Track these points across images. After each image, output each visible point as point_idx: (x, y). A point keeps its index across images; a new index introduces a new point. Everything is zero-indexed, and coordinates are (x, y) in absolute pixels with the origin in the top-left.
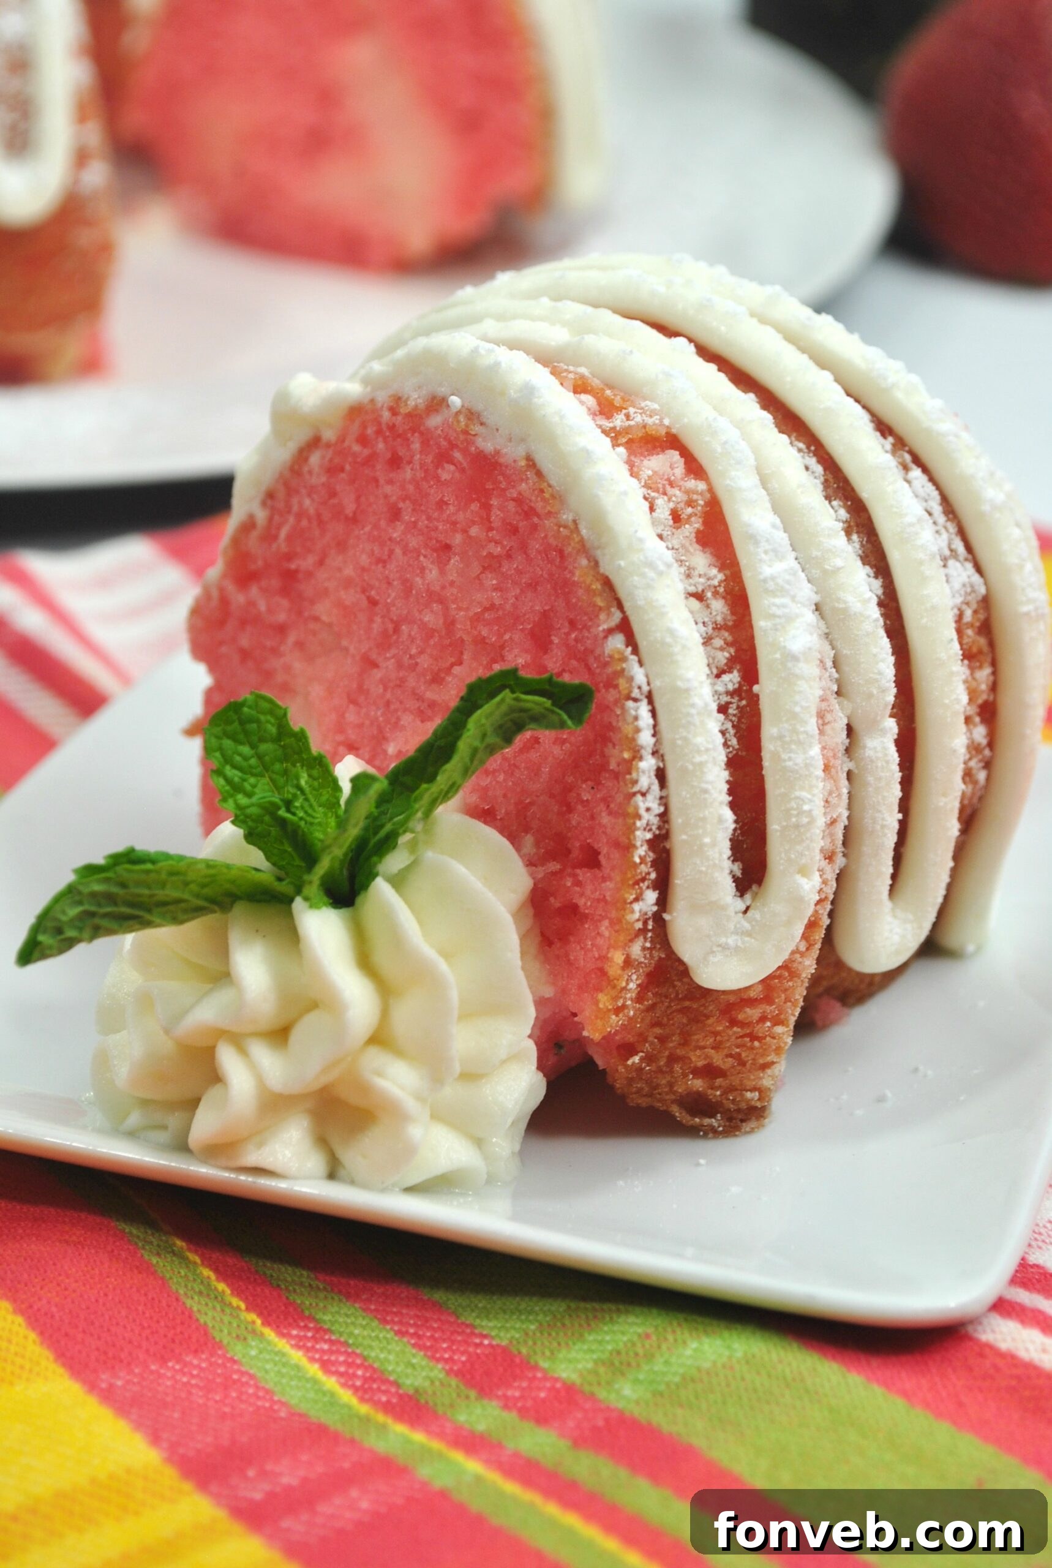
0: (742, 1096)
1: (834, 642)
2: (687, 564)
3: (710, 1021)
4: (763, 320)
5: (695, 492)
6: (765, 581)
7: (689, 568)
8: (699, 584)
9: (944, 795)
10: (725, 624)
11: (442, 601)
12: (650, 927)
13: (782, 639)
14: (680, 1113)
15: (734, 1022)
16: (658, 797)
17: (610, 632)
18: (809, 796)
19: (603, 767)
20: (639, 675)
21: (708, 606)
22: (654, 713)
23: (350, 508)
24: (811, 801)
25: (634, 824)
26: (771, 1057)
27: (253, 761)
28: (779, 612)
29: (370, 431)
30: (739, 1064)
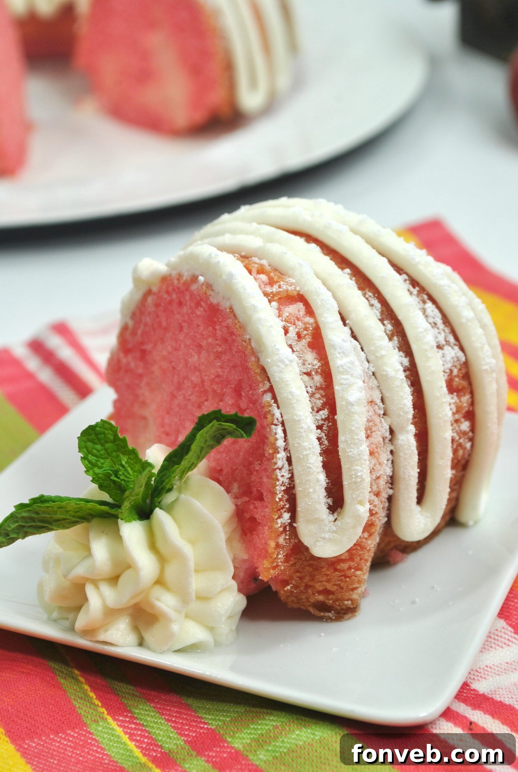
0: (343, 603)
1: (382, 390)
2: (303, 358)
3: (324, 570)
4: (355, 232)
5: (308, 323)
6: (338, 367)
7: (304, 360)
8: (309, 368)
9: (442, 459)
10: (321, 387)
11: (199, 371)
12: (288, 529)
13: (346, 395)
14: (314, 611)
15: (336, 570)
16: (288, 470)
17: (265, 392)
18: (361, 469)
19: (264, 455)
20: (277, 413)
21: (313, 379)
22: (285, 431)
23: (164, 324)
24: (362, 471)
25: (276, 483)
26: (356, 585)
27: (102, 452)
28: (344, 382)
29: (170, 289)
30: (340, 589)
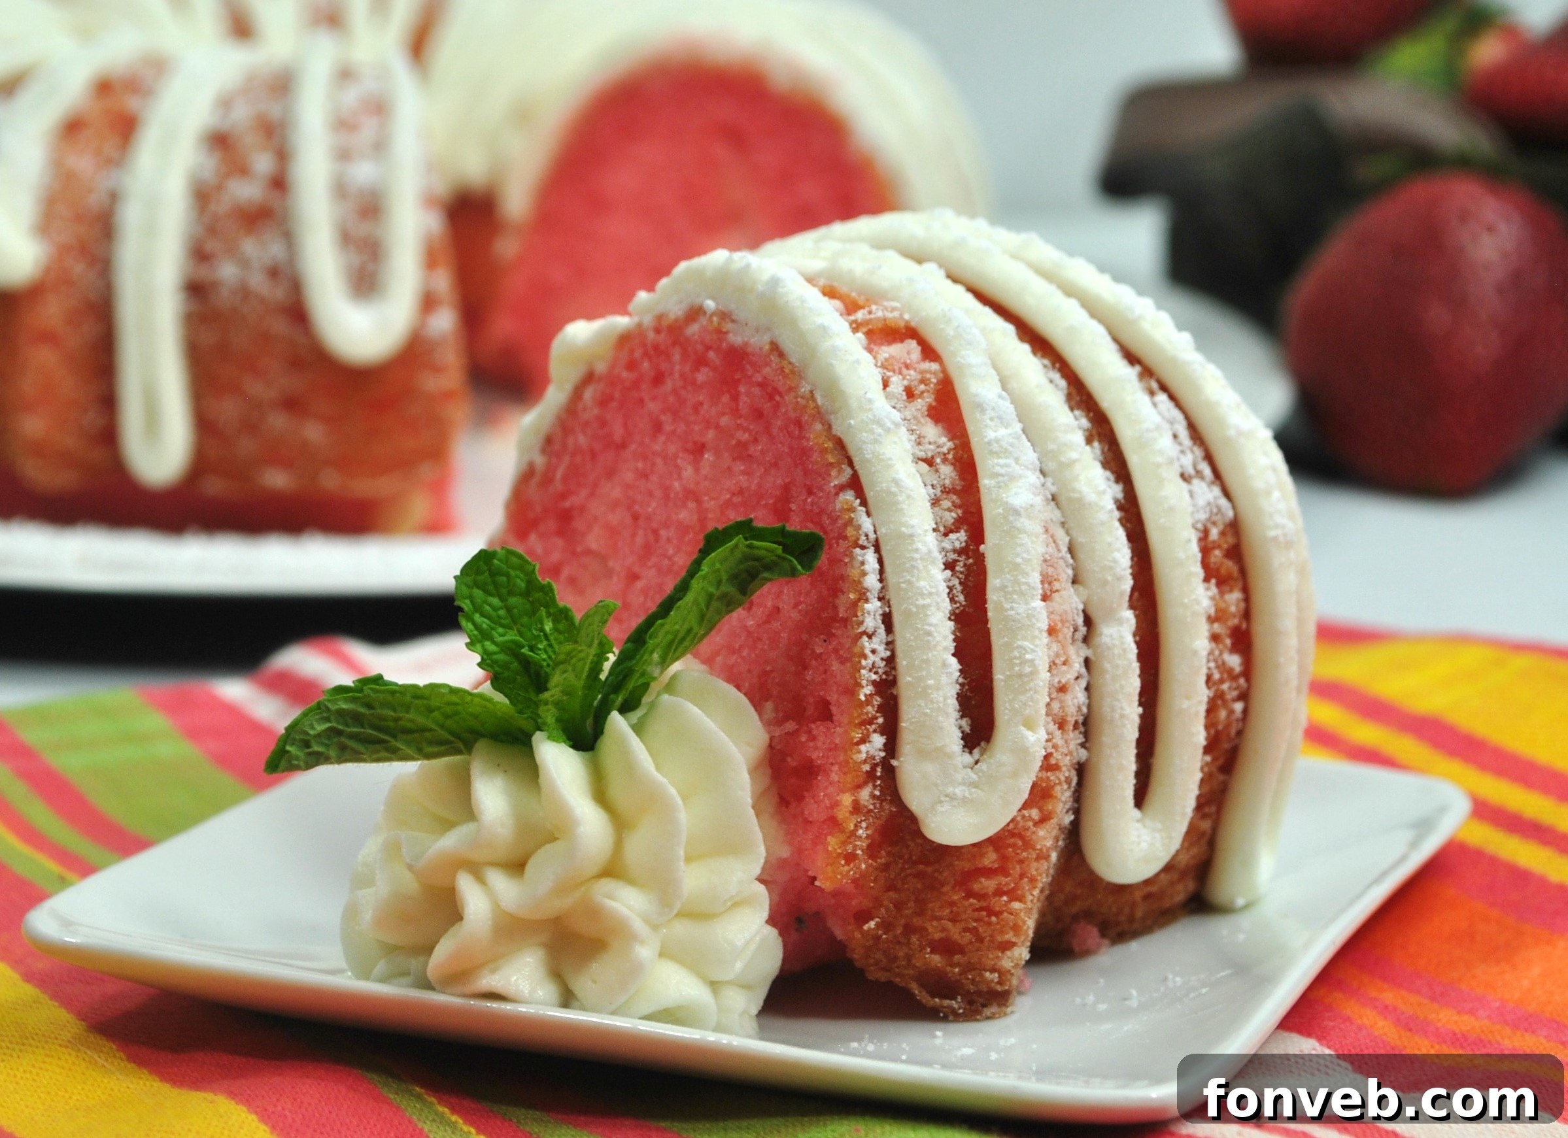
0: (982, 976)
1: (1070, 532)
2: (918, 432)
3: (946, 889)
4: (1015, 256)
5: (929, 372)
6: (989, 443)
7: (920, 437)
8: (930, 450)
9: (1188, 698)
10: (953, 488)
12: (879, 774)
13: (1004, 495)
14: (920, 992)
15: (970, 894)
16: (884, 641)
17: (841, 488)
18: (1032, 647)
19: (835, 619)
20: (866, 524)
21: (937, 471)
22: (880, 561)
24: (1033, 651)
25: (860, 662)
26: (1010, 936)
27: (502, 612)
28: (1002, 471)
29: (638, 354)
30: (977, 941)
